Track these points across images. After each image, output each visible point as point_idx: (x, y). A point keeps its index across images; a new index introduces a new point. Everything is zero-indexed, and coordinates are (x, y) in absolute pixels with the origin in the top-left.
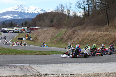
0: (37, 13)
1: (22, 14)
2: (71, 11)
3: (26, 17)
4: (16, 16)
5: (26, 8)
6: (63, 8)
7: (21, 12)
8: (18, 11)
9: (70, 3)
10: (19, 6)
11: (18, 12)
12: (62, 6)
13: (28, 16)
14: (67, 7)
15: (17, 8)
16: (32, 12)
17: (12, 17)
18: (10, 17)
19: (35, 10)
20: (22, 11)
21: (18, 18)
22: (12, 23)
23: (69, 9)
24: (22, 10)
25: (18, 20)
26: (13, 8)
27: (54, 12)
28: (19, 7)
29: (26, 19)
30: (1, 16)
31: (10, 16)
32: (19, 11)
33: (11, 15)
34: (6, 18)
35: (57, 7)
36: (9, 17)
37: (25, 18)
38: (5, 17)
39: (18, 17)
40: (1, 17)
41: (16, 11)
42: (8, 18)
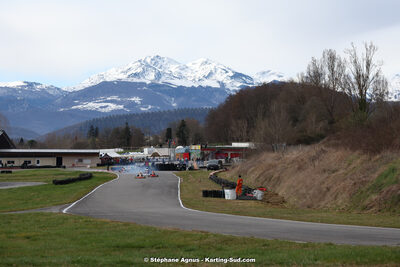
0: (216, 89)
1: (160, 92)
2: (371, 77)
3: (174, 105)
4: (137, 100)
5: (174, 69)
6: (339, 66)
7: (154, 86)
8: (142, 80)
9: (369, 45)
10: (149, 60)
11: (144, 84)
12: (332, 58)
13: (181, 99)
14: (355, 62)
15: (139, 70)
16: (197, 86)
17: (121, 107)
18: (112, 107)
19: (210, 74)
20: (160, 82)
21: (143, 109)
22: (127, 129)
23: (365, 71)
24: (159, 75)
25: (146, 115)
26: (125, 69)
27: (296, 83)
28: (148, 66)
29: (177, 112)
30: (78, 104)
31: (112, 101)
32: (148, 82)
33: (115, 98)
34: (95, 112)
35: (314, 64)
36: (109, 106)
37: (172, 110)
38: (92, 105)
39: (142, 105)
40: (80, 106)
41: (136, 80)
42: (103, 110)
